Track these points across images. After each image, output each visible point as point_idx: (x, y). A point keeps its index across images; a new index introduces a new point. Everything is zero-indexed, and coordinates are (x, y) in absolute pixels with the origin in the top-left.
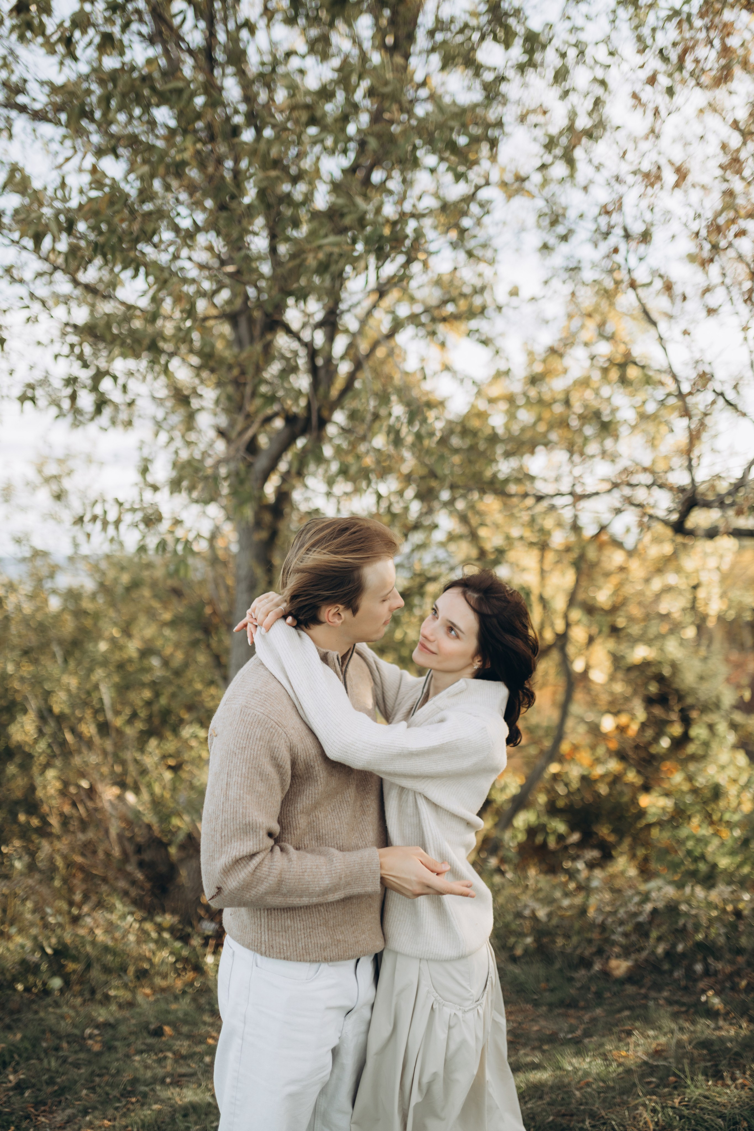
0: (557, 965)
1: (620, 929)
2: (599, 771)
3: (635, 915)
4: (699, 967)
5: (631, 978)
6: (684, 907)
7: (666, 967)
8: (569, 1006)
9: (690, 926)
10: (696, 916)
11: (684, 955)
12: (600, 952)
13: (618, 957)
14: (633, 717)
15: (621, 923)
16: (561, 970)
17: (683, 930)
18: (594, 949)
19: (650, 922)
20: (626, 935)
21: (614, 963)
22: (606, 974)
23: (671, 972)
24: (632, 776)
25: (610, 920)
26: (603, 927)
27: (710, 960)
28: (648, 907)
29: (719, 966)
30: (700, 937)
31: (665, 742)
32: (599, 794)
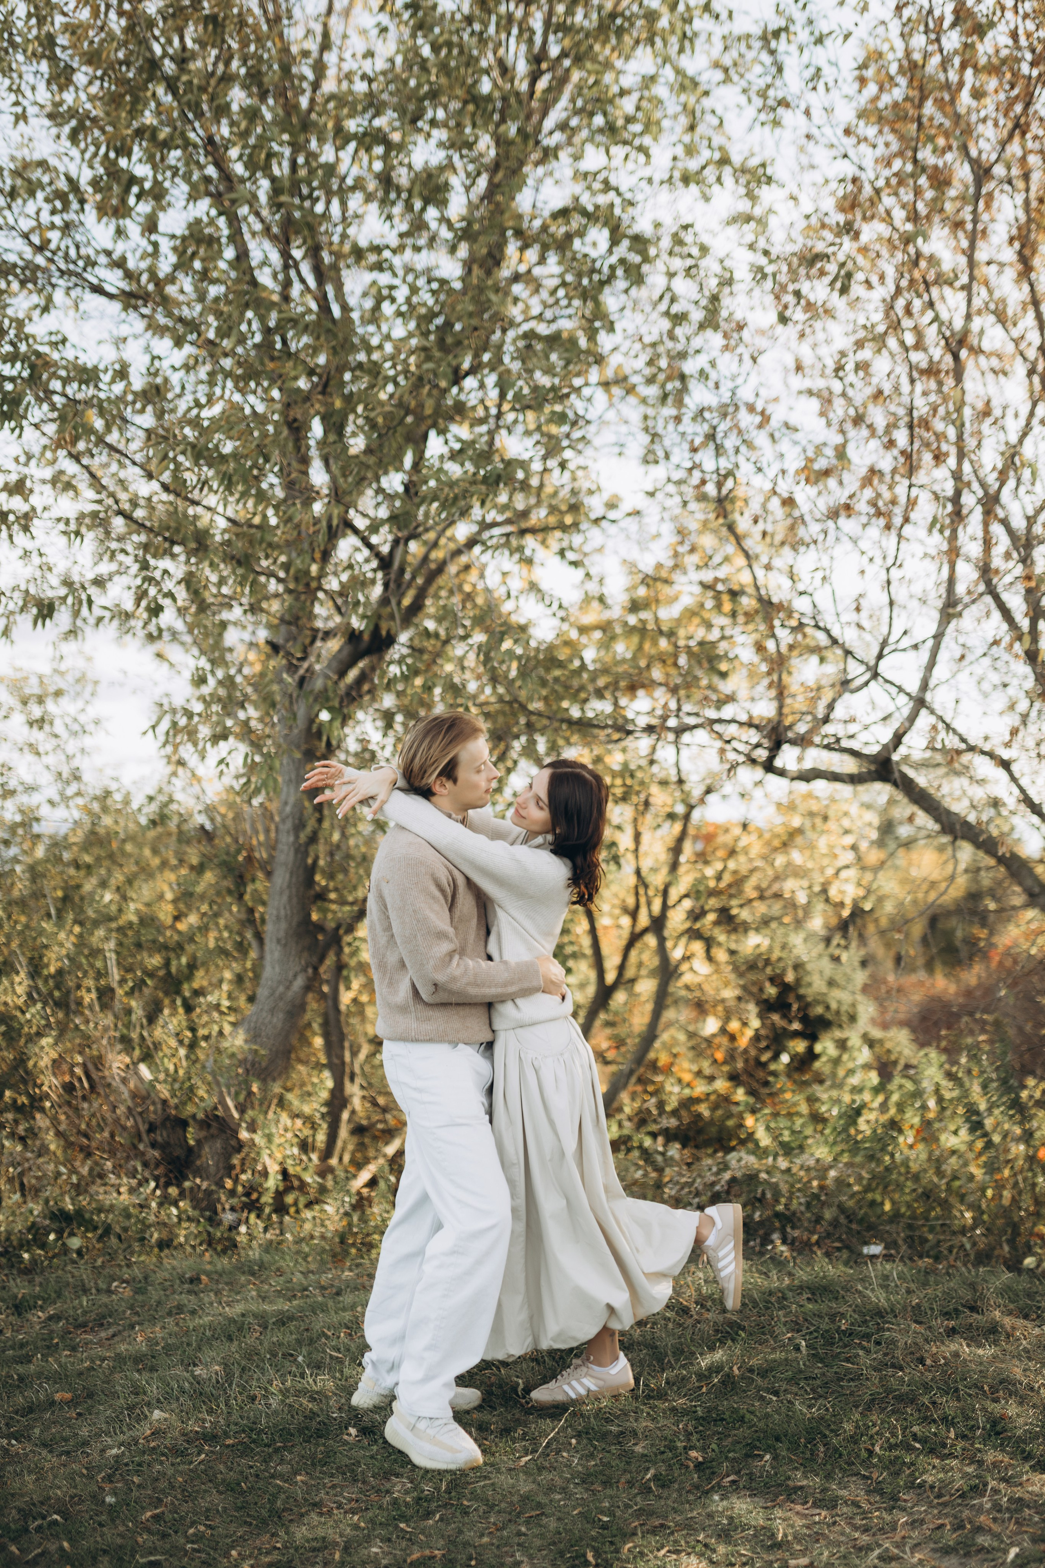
2: (700, 1088)
3: (713, 1184)
6: (763, 1176)
9: (769, 1195)
10: (777, 1185)
11: (761, 1223)
14: (745, 1024)
15: (697, 1194)
17: (761, 1200)
24: (740, 1095)
28: (727, 1176)
29: (796, 1233)
30: (780, 1208)
31: (785, 1058)
32: (699, 1116)
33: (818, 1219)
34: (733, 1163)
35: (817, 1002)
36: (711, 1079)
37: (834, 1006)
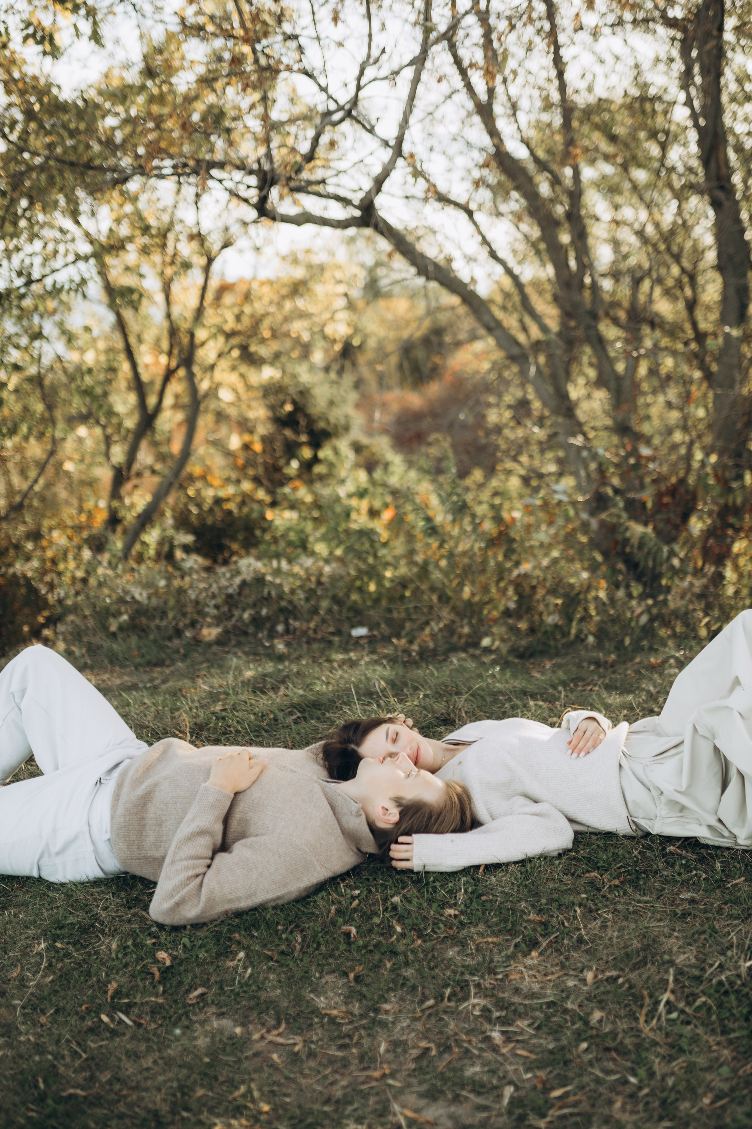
0: (152, 637)
1: (213, 602)
2: (230, 490)
3: (227, 587)
4: (280, 628)
5: (220, 642)
6: (269, 578)
7: (251, 630)
8: (156, 665)
9: (273, 593)
10: (280, 585)
11: (268, 618)
12: (193, 624)
13: (209, 626)
15: (214, 596)
16: (155, 641)
17: (268, 599)
18: (187, 621)
19: (240, 594)
20: (217, 607)
21: (205, 631)
22: (197, 641)
23: (255, 635)
24: (261, 494)
25: (204, 594)
26: (197, 602)
27: (291, 621)
28: (238, 581)
30: (283, 604)
31: (295, 464)
32: (230, 513)
33: (315, 611)
34: (244, 569)
35: (320, 418)
36: (238, 481)
37: (332, 420)
